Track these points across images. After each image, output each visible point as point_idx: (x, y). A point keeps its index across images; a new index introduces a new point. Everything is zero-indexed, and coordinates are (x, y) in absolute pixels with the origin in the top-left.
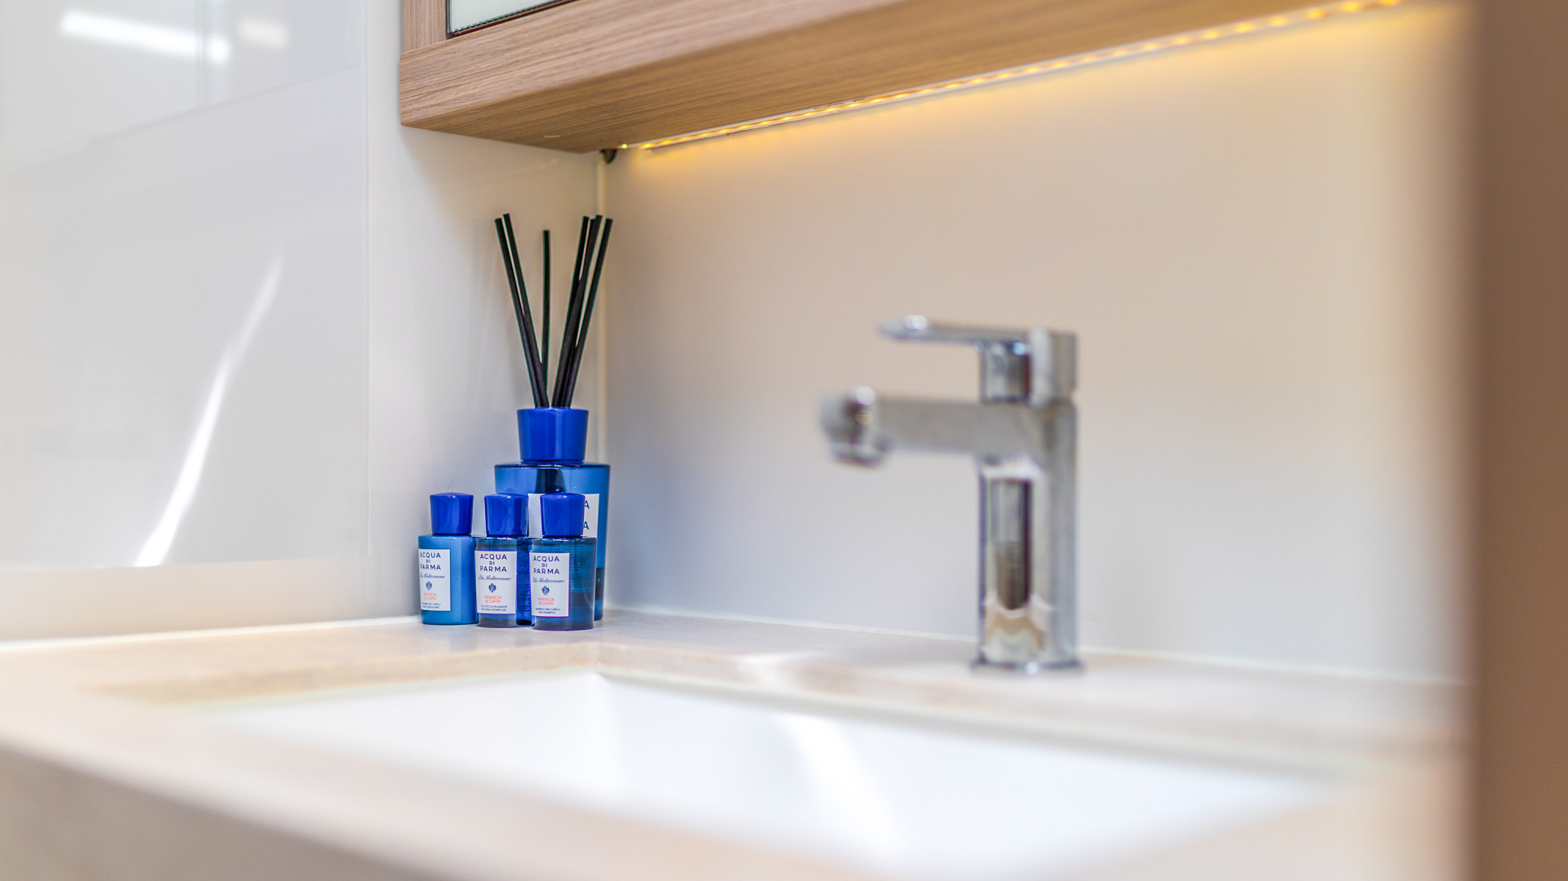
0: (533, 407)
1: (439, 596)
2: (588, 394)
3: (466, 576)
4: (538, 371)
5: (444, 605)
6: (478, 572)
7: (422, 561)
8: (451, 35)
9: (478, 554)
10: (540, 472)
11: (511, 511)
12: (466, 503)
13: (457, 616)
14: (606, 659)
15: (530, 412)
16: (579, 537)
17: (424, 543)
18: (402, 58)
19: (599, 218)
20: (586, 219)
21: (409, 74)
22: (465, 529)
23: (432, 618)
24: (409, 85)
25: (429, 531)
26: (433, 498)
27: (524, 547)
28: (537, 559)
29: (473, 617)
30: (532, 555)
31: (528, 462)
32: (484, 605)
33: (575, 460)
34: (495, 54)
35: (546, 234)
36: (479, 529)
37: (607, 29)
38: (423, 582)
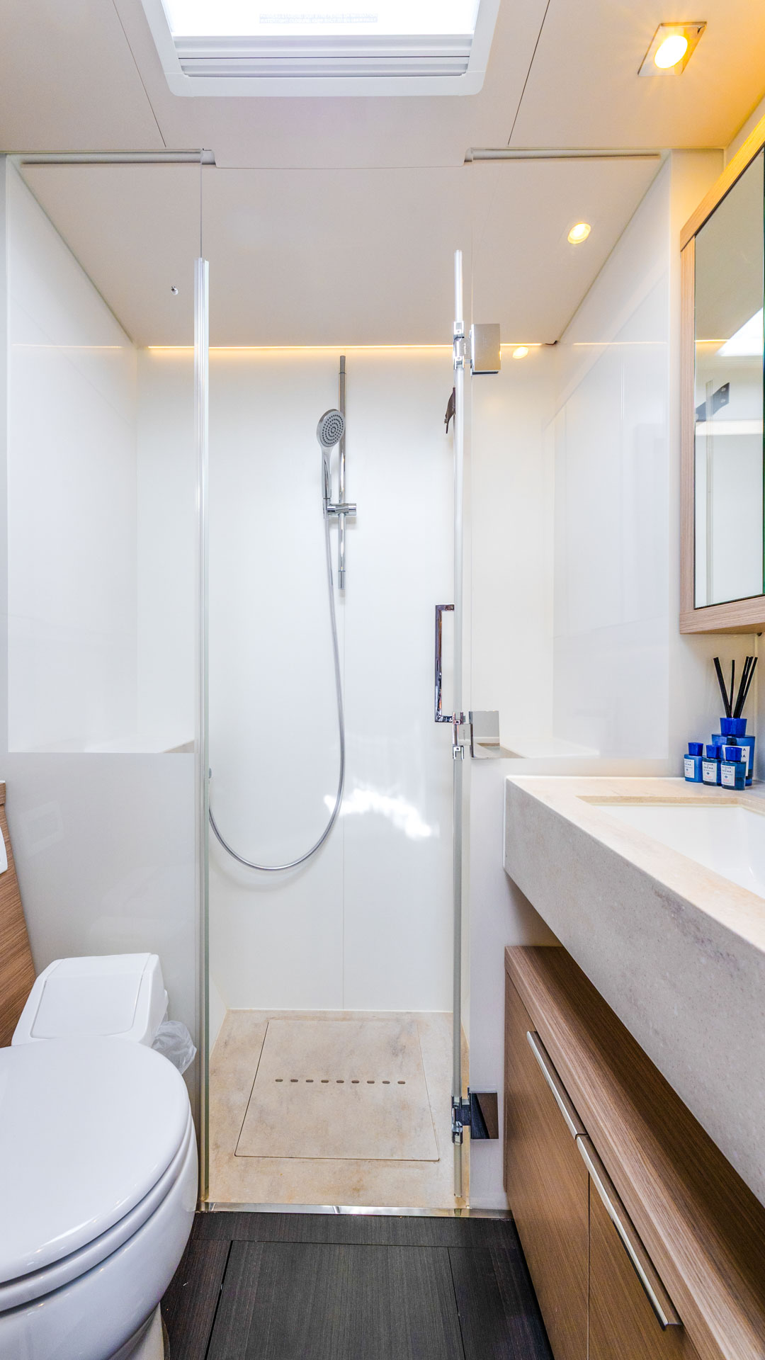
0: (726, 717)
1: (691, 773)
2: (749, 713)
3: (699, 769)
4: (728, 708)
5: (692, 776)
6: (703, 768)
7: (685, 762)
8: (695, 609)
9: (703, 763)
10: (728, 739)
11: (715, 750)
12: (701, 746)
13: (697, 779)
14: (744, 803)
15: (724, 719)
16: (740, 761)
17: (686, 757)
18: (680, 615)
19: (752, 657)
20: (747, 657)
21: (682, 619)
22: (700, 753)
23: (688, 779)
24: (682, 623)
25: (688, 753)
26: (690, 744)
27: (719, 763)
28: (723, 767)
29: (701, 780)
30: (722, 765)
31: (723, 735)
32: (705, 778)
33: (742, 735)
34: (709, 616)
35: (733, 661)
36: (705, 753)
37: (745, 611)
38: (686, 768)
